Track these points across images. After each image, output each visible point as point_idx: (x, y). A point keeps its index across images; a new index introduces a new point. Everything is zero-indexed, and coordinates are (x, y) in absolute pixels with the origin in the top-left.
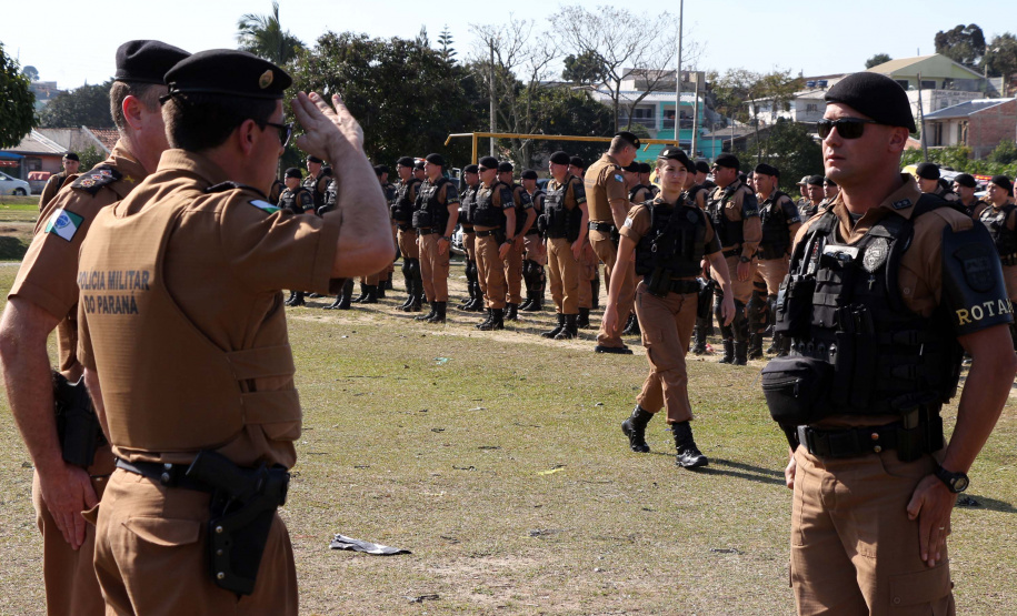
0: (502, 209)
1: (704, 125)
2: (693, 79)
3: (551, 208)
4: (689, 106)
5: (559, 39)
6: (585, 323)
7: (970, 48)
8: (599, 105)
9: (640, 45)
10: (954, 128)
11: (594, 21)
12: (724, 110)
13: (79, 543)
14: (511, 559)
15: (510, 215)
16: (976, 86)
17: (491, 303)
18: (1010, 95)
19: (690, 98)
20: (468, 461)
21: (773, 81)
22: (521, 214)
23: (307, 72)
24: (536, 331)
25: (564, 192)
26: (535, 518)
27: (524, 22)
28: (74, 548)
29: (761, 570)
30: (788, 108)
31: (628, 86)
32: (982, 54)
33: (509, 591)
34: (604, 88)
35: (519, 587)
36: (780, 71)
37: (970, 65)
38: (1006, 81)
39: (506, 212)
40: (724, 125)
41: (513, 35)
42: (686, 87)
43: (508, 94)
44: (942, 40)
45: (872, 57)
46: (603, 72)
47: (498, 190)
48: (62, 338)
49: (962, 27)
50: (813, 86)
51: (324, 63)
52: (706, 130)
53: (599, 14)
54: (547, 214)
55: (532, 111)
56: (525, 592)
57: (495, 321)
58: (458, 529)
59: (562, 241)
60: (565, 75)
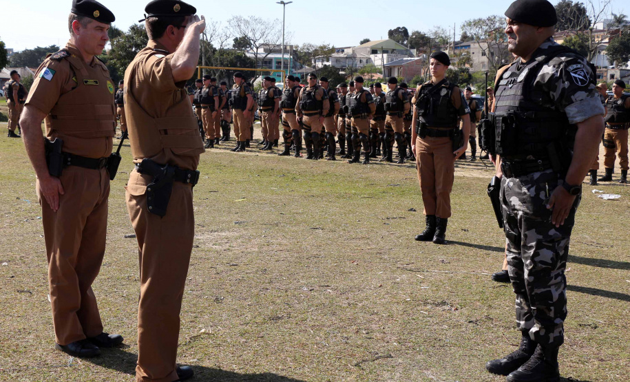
0: (213, 97)
1: (293, 68)
2: (288, 48)
3: (235, 97)
4: (286, 60)
5: (232, 29)
6: (248, 146)
7: (403, 37)
8: (249, 58)
9: (266, 33)
10: (396, 70)
11: (247, 22)
12: (302, 61)
13: (56, 209)
14: (227, 232)
15: (216, 99)
16: (405, 52)
17: (209, 137)
18: (418, 56)
19: (287, 56)
20: (205, 197)
21: (322, 48)
22: (220, 100)
23: (125, 41)
24: (228, 149)
25: (240, 89)
26: (235, 217)
27: (217, 22)
28: (55, 211)
29: (331, 235)
30: (328, 61)
31: (261, 50)
32: (407, 39)
33: (228, 244)
34: (251, 51)
35: (232, 242)
36: (326, 44)
37: (402, 44)
38: (417, 51)
39: (215, 98)
40: (301, 67)
41: (212, 28)
42: (286, 51)
43: (210, 53)
44: (391, 33)
45: (362, 40)
46: (250, 44)
47: (211, 88)
48: (47, 123)
49: (399, 28)
50: (338, 52)
51: (133, 38)
52: (293, 70)
53: (249, 19)
54: (232, 99)
55: (220, 61)
56: (234, 244)
57: (210, 145)
58: (204, 221)
59: (239, 110)
60: (234, 46)
